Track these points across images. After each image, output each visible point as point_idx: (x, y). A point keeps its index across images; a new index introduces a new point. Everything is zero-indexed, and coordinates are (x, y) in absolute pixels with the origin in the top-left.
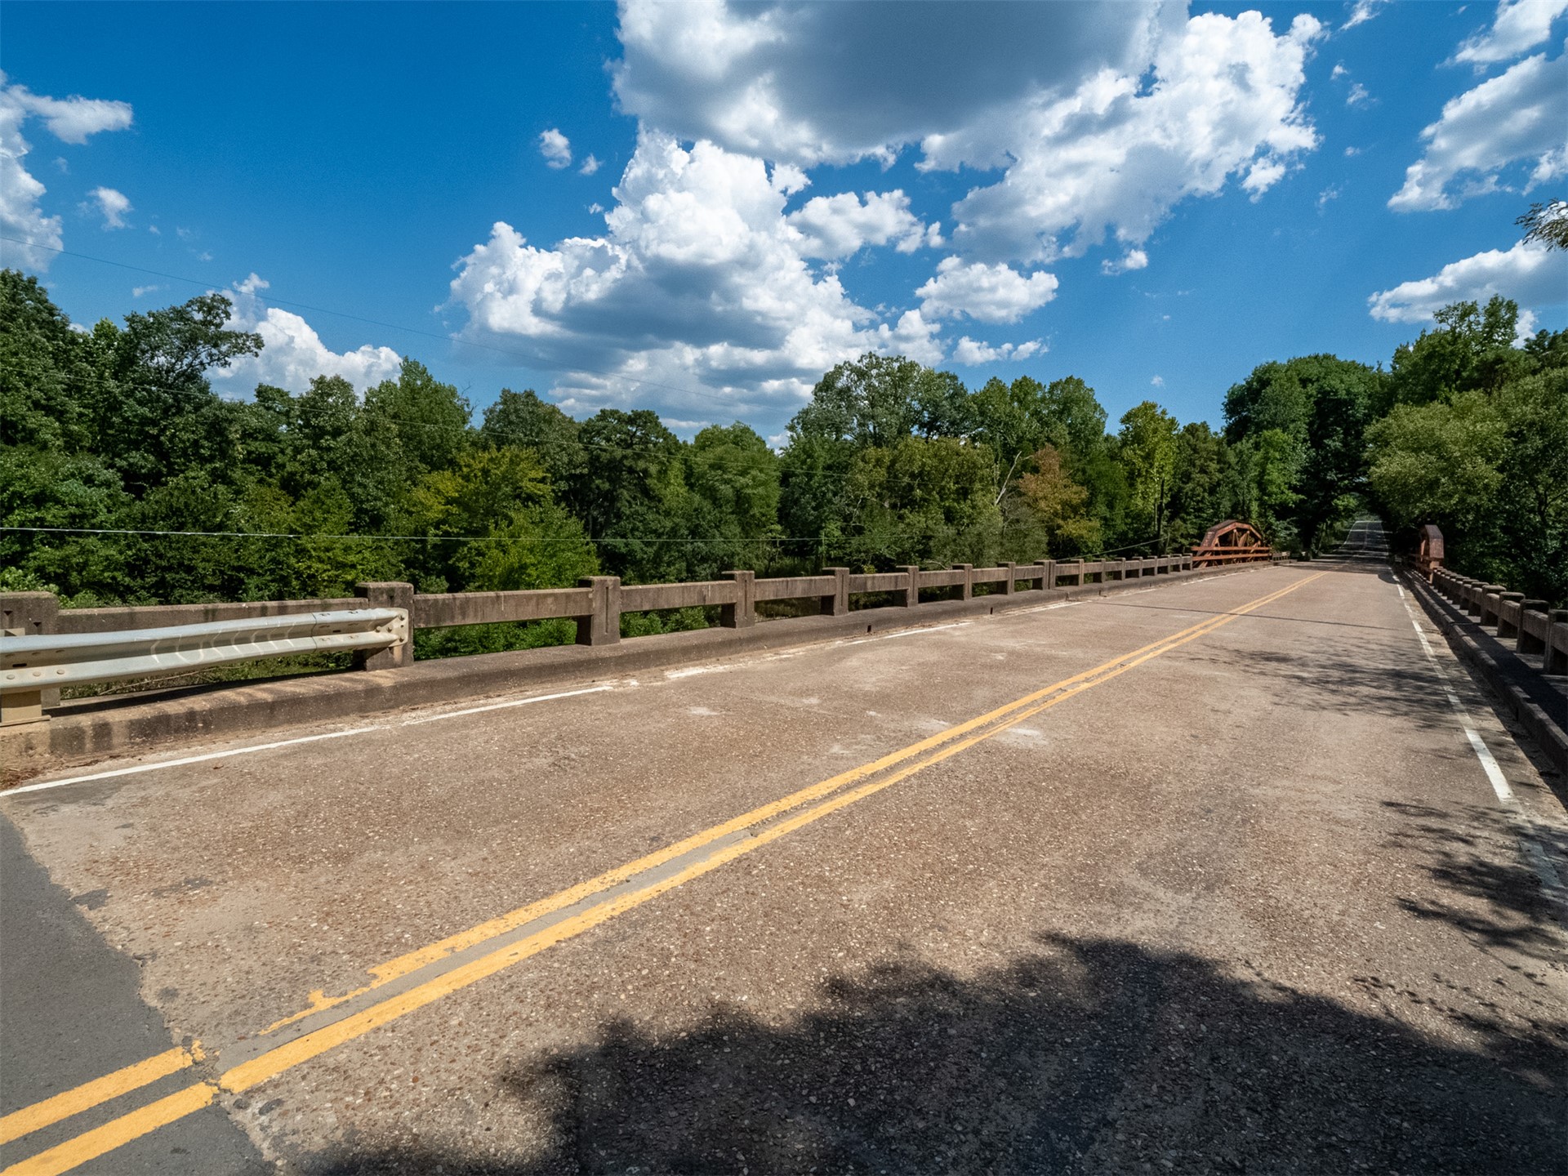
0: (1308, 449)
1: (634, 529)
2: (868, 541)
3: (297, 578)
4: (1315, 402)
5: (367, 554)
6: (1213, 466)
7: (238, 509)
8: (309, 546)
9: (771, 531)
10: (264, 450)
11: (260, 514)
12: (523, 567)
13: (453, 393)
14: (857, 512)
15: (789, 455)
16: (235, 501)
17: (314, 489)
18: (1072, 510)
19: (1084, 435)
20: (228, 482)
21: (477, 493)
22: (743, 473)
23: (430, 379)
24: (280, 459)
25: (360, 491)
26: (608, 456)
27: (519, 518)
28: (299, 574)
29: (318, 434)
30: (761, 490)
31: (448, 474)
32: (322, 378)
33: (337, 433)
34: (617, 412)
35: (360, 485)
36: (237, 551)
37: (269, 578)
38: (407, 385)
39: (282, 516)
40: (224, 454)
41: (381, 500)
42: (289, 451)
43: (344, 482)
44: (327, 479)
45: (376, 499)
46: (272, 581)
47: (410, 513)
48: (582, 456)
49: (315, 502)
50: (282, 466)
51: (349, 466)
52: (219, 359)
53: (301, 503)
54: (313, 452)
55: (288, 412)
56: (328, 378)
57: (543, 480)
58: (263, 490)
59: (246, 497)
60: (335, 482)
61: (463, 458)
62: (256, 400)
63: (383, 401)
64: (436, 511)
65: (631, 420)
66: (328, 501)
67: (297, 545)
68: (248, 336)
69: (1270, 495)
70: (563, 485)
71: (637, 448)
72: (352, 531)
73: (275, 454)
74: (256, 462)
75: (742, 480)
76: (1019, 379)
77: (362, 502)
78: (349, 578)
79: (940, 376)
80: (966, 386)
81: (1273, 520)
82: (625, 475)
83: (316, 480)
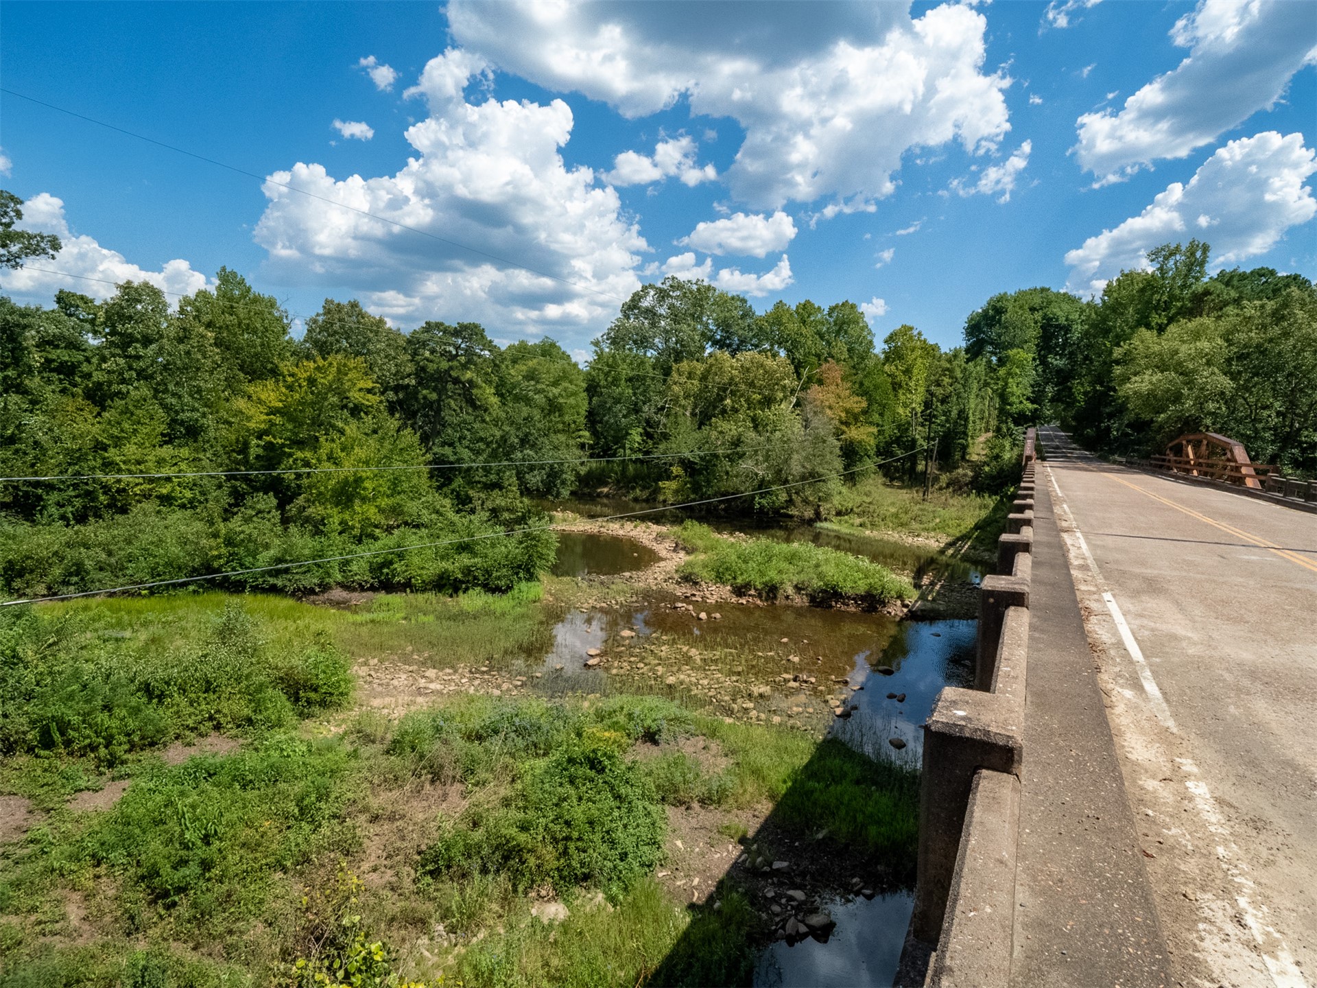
0: (1036, 366)
1: (462, 438)
2: (674, 446)
3: (105, 493)
4: (1041, 327)
5: (183, 466)
6: (946, 380)
7: (34, 421)
8: (118, 459)
9: (580, 437)
10: (67, 358)
11: (60, 426)
12: (358, 481)
13: (272, 304)
14: (664, 420)
15: (594, 369)
16: (31, 412)
17: (122, 399)
18: (852, 418)
19: (858, 353)
20: (21, 390)
21: (302, 403)
22: (555, 384)
23: (249, 290)
24: (85, 368)
25: (174, 401)
26: (435, 366)
27: (352, 429)
28: (106, 489)
29: (126, 341)
30: (572, 401)
31: (270, 383)
32: (129, 282)
33: (147, 341)
34: (442, 324)
35: (174, 395)
36: (33, 465)
37: (73, 494)
38: (224, 294)
39: (84, 427)
40: (16, 362)
41: (198, 411)
42: (95, 360)
43: (156, 391)
44: (136, 388)
45: (194, 410)
46: (76, 497)
47: (230, 424)
48: (410, 368)
49: (122, 413)
50: (88, 376)
51: (161, 374)
52: (8, 260)
53: (106, 415)
54: (121, 361)
55: (94, 319)
56: (136, 284)
57: (369, 391)
58: (64, 400)
59: (44, 408)
60: (146, 391)
61: (286, 366)
62: (56, 306)
63: (198, 310)
64: (258, 420)
65: (456, 333)
66: (138, 412)
67: (104, 458)
68: (42, 238)
69: (1011, 405)
70: (391, 395)
71: (463, 359)
72: (166, 443)
73: (80, 363)
74: (58, 370)
75: (556, 391)
76: (803, 302)
77: (177, 412)
78: (164, 491)
79: (733, 298)
80: (754, 308)
81: (1012, 426)
82: (450, 386)
83: (124, 390)
